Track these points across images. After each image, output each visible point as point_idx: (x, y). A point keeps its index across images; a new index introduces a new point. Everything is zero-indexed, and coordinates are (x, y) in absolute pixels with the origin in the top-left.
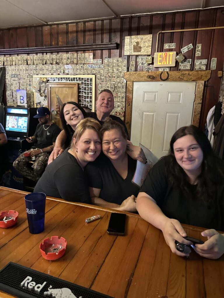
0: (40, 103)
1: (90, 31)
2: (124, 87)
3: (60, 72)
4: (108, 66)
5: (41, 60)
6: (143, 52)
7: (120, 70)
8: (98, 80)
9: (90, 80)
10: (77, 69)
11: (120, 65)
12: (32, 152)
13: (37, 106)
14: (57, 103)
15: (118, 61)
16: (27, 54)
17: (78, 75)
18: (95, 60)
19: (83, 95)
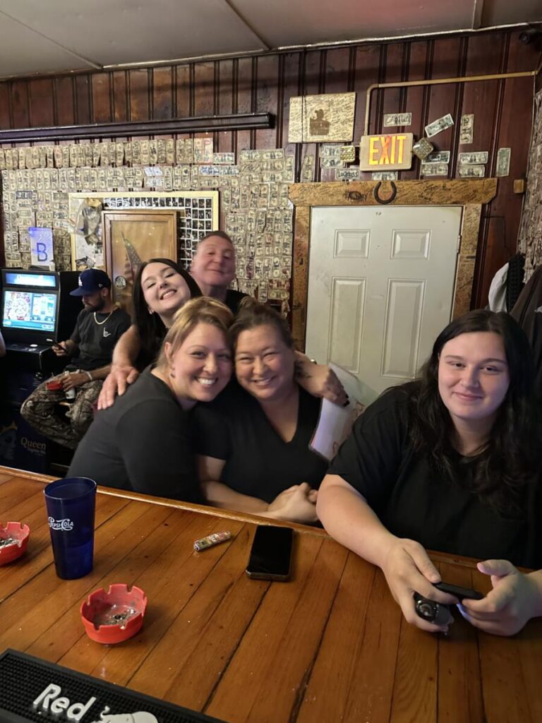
0: (87, 258)
1: (204, 84)
2: (289, 219)
3: (135, 184)
4: (251, 168)
5: (87, 155)
6: (333, 135)
7: (278, 178)
8: (226, 204)
9: (207, 204)
10: (175, 176)
11: (278, 166)
12: (67, 380)
13: (78, 266)
14: (127, 259)
15: (272, 157)
16: (53, 143)
17: (177, 190)
18: (218, 154)
19: (190, 240)
